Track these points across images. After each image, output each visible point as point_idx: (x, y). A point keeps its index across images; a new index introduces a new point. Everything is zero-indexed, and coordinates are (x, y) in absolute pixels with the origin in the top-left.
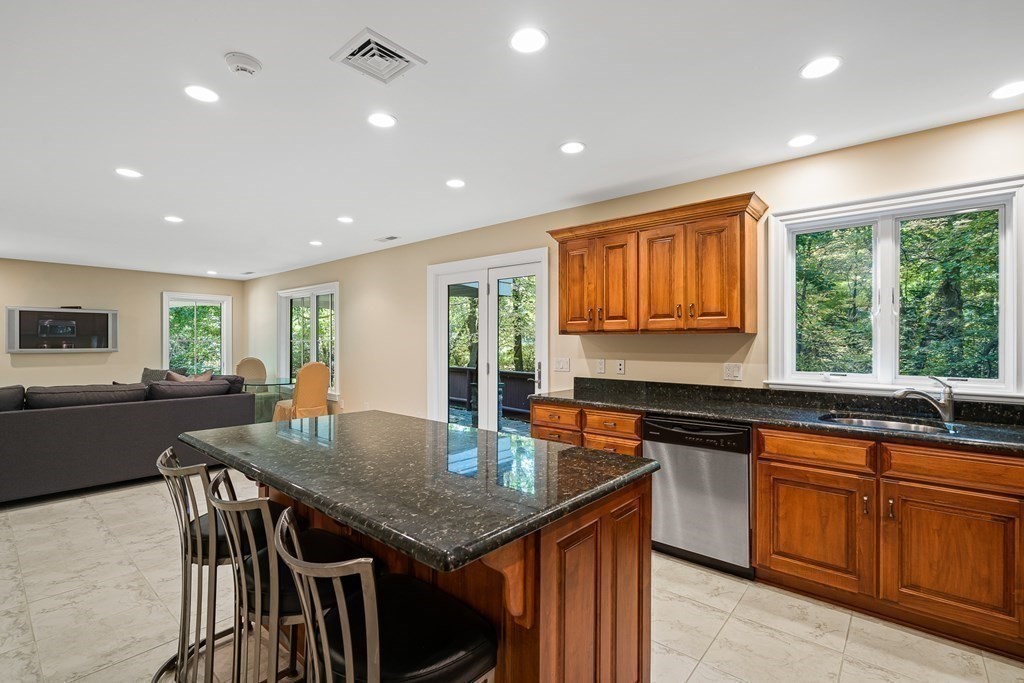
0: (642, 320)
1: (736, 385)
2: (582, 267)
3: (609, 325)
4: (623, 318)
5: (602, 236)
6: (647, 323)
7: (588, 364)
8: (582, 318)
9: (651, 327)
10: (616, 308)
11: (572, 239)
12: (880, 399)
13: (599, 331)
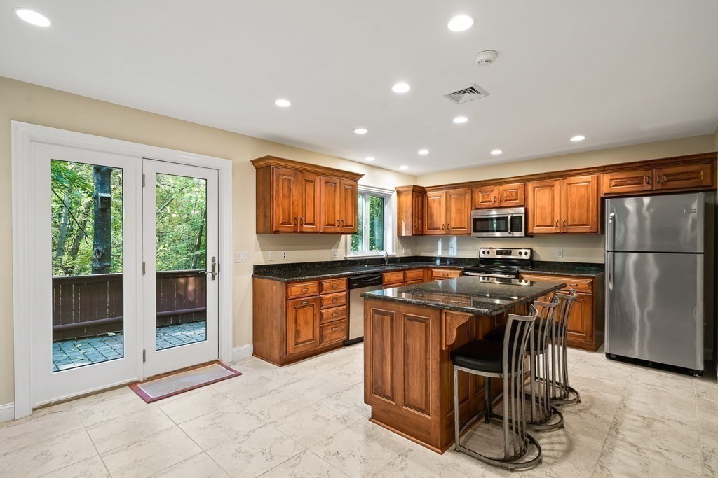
0: (322, 227)
1: (336, 260)
2: (290, 189)
3: (307, 228)
4: (313, 224)
5: (302, 171)
6: (325, 228)
7: (263, 254)
8: (289, 223)
9: (327, 231)
10: (309, 219)
11: (281, 166)
12: (372, 259)
13: (300, 232)
